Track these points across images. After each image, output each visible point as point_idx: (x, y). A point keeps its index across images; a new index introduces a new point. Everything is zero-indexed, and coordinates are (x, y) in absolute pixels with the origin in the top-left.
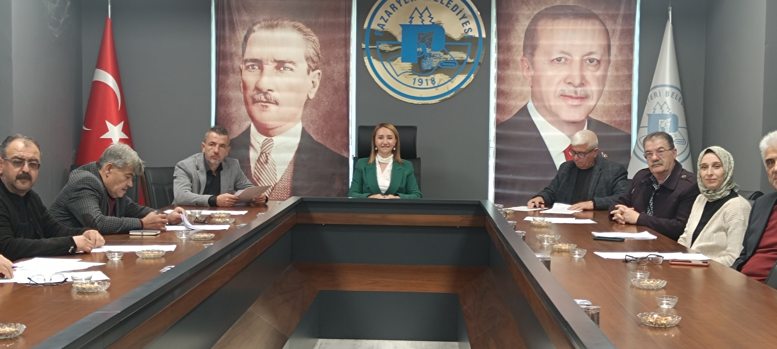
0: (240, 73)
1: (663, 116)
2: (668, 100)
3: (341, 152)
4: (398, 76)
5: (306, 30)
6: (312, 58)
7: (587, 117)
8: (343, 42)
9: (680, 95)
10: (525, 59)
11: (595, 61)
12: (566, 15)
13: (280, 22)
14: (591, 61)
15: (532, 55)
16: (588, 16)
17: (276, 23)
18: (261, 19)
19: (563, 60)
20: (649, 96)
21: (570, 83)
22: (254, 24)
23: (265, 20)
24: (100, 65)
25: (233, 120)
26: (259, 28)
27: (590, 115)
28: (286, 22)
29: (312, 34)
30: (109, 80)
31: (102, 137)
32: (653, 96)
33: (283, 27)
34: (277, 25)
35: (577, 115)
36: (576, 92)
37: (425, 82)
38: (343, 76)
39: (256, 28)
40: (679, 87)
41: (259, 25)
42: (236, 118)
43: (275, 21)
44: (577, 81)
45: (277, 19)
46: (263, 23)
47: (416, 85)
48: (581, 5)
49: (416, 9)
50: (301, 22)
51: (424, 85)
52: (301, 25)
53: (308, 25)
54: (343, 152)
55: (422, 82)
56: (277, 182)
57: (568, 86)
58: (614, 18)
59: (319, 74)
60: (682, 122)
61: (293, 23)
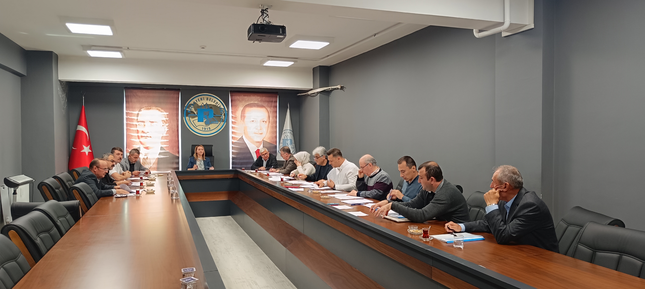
0: (136, 126)
1: (287, 140)
2: (289, 134)
3: (176, 154)
4: (197, 127)
5: (161, 110)
6: (164, 121)
7: (263, 140)
8: (176, 115)
9: (292, 133)
10: (241, 121)
11: (265, 122)
12: (255, 106)
13: (152, 108)
14: (263, 121)
15: (244, 119)
16: (262, 106)
17: (150, 108)
18: (144, 106)
19: (254, 121)
20: (283, 133)
21: (257, 129)
22: (142, 108)
23: (145, 107)
24: (79, 123)
25: (134, 144)
26: (143, 110)
27: (264, 140)
28: (154, 108)
29: (164, 112)
30: (83, 129)
31: (81, 152)
32: (284, 133)
33: (152, 109)
34: (150, 109)
35: (260, 140)
36: (259, 132)
37: (206, 129)
38: (176, 127)
39: (142, 110)
40: (292, 130)
41: (143, 108)
42: (134, 143)
43: (149, 107)
44: (259, 128)
45: (150, 106)
46: (145, 108)
47: (203, 130)
48: (259, 103)
49: (203, 103)
50: (160, 108)
51: (206, 130)
52: (160, 109)
53: (162, 109)
54: (177, 154)
55: (205, 129)
56: (151, 166)
57: (256, 130)
58: (271, 107)
59: (167, 126)
60: (293, 142)
61: (157, 108)
